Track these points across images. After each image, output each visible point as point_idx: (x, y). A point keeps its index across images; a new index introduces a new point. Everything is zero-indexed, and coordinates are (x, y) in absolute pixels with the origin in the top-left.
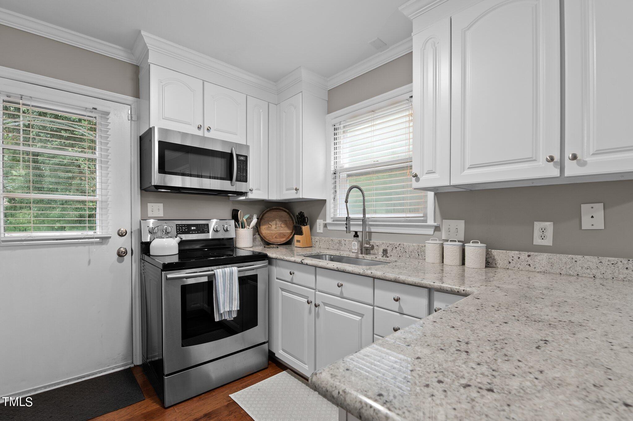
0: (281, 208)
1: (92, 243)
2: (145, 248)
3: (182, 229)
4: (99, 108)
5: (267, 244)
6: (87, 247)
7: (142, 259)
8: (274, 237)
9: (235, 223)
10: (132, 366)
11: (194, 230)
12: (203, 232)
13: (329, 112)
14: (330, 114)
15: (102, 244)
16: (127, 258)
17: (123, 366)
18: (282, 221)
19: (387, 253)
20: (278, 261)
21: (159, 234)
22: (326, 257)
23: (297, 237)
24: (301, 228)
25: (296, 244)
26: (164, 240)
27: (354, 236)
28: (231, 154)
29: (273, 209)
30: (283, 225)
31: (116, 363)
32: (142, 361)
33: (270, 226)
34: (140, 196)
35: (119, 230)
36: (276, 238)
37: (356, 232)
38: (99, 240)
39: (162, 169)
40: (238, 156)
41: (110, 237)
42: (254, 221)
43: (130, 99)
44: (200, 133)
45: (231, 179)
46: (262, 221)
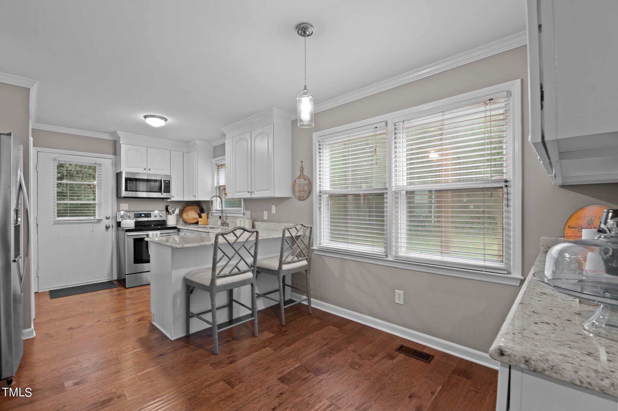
0: (194, 204)
1: (94, 222)
2: (119, 224)
3: (137, 216)
4: (98, 163)
5: (186, 223)
6: (91, 224)
7: (117, 229)
8: (190, 220)
9: (166, 212)
10: (112, 280)
11: (143, 216)
12: (148, 217)
13: (214, 157)
14: (215, 159)
15: (99, 223)
16: (110, 229)
17: (107, 279)
18: (195, 211)
19: (228, 225)
20: (182, 230)
21: (125, 218)
22: (208, 228)
23: (200, 219)
24: (201, 215)
25: (199, 223)
26: (128, 220)
27: (220, 218)
28: (161, 181)
29: (190, 205)
30: (195, 214)
31: (104, 278)
32: (117, 277)
33: (188, 214)
34: (116, 201)
35: (106, 217)
36: (191, 220)
37: (220, 216)
38: (97, 221)
39: (126, 190)
40: (164, 181)
41: (102, 220)
42: (177, 211)
43: (112, 156)
44: (145, 172)
45: (161, 192)
46: (184, 212)
